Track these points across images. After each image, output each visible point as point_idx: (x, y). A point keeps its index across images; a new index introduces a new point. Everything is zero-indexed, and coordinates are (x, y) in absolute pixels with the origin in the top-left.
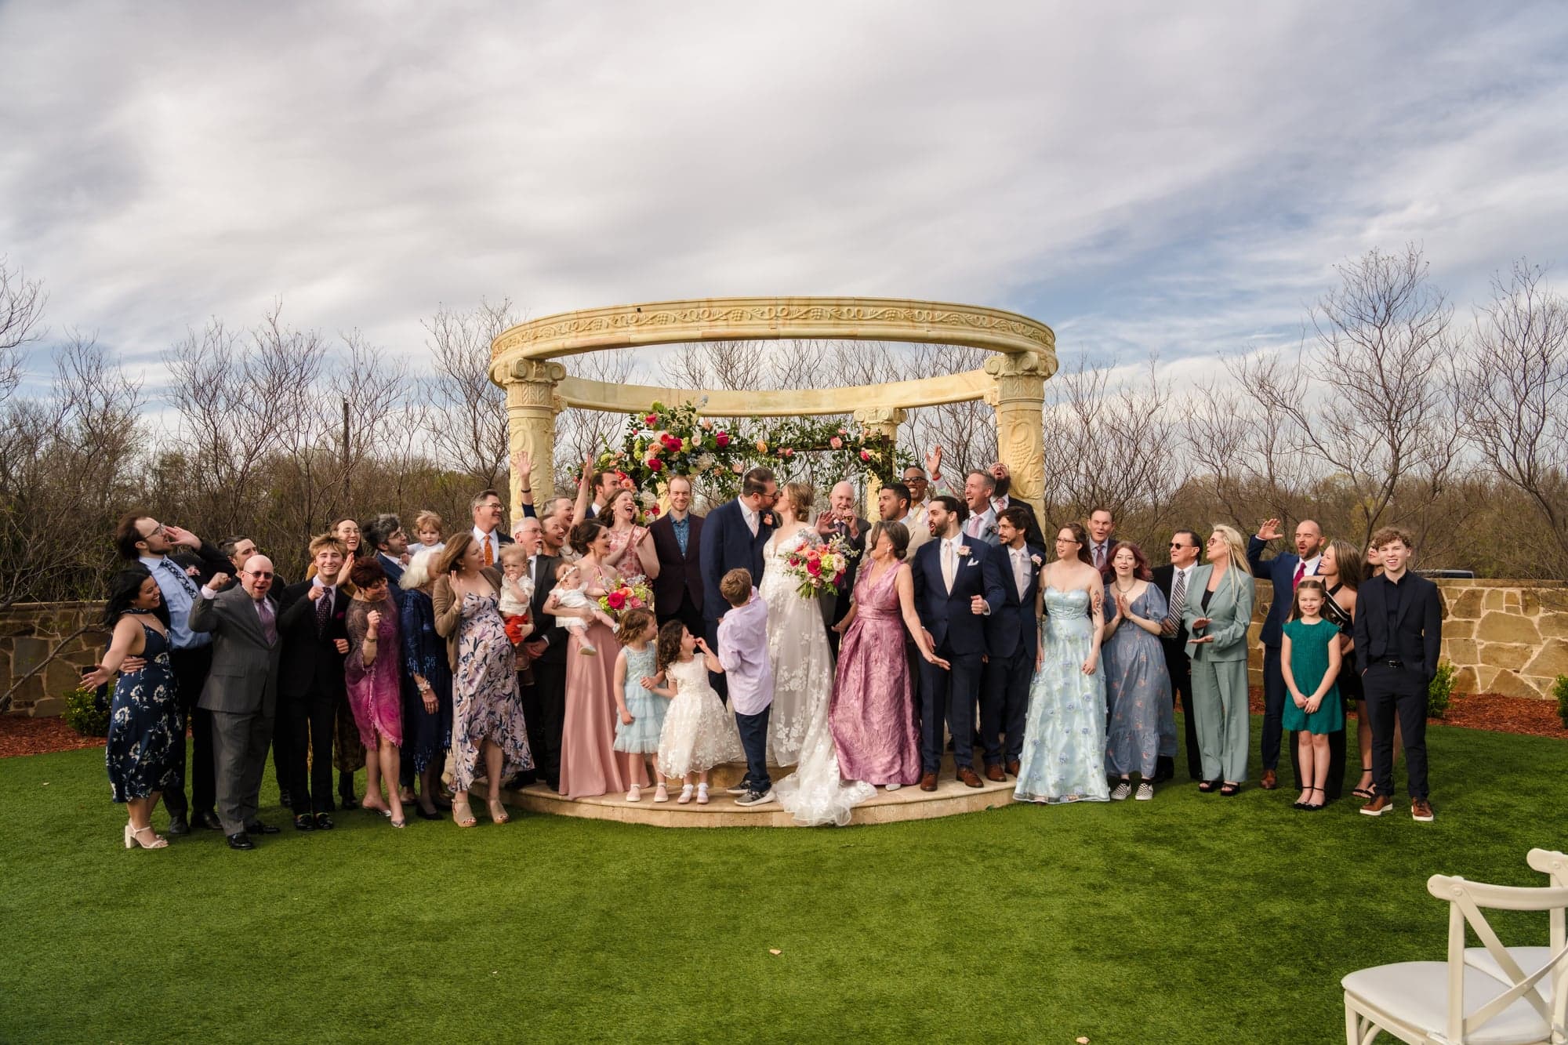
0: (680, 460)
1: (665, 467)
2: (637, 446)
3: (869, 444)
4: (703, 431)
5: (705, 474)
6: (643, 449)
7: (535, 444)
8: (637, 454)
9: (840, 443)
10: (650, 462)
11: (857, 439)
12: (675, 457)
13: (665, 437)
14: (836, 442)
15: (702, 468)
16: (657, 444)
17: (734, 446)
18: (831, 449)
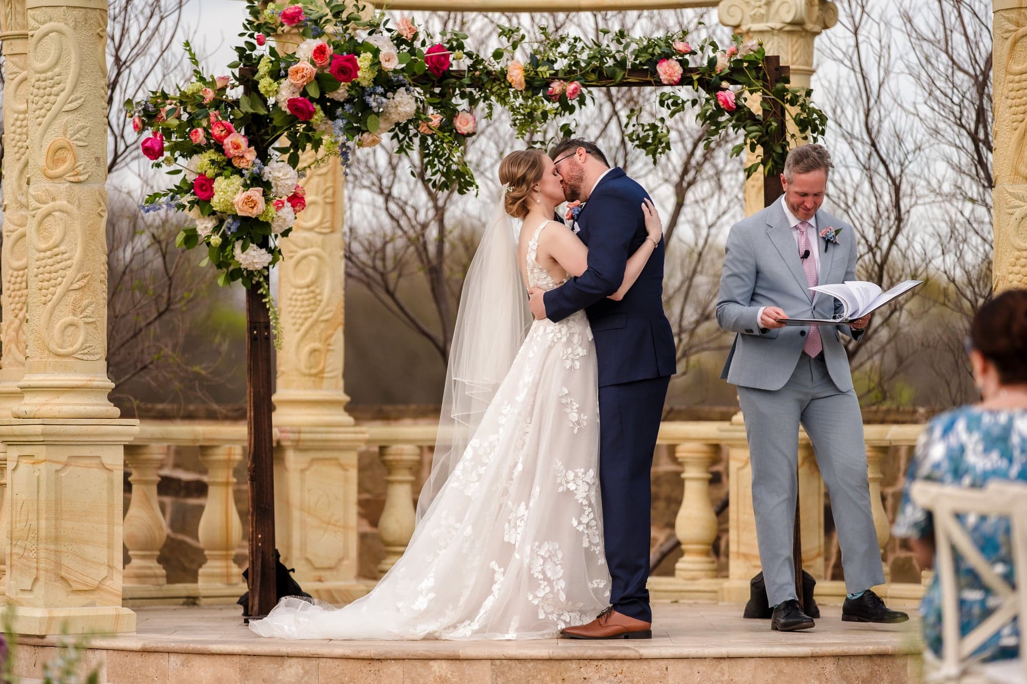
0: (349, 101)
1: (319, 115)
2: (263, 67)
3: (736, 73)
4: (399, 41)
5: (401, 129)
6: (276, 75)
7: (82, 59)
8: (265, 84)
9: (678, 70)
10: (292, 103)
11: (712, 62)
12: (341, 93)
13: (320, 52)
14: (669, 69)
15: (395, 118)
16: (305, 65)
17: (459, 75)
18: (659, 83)
